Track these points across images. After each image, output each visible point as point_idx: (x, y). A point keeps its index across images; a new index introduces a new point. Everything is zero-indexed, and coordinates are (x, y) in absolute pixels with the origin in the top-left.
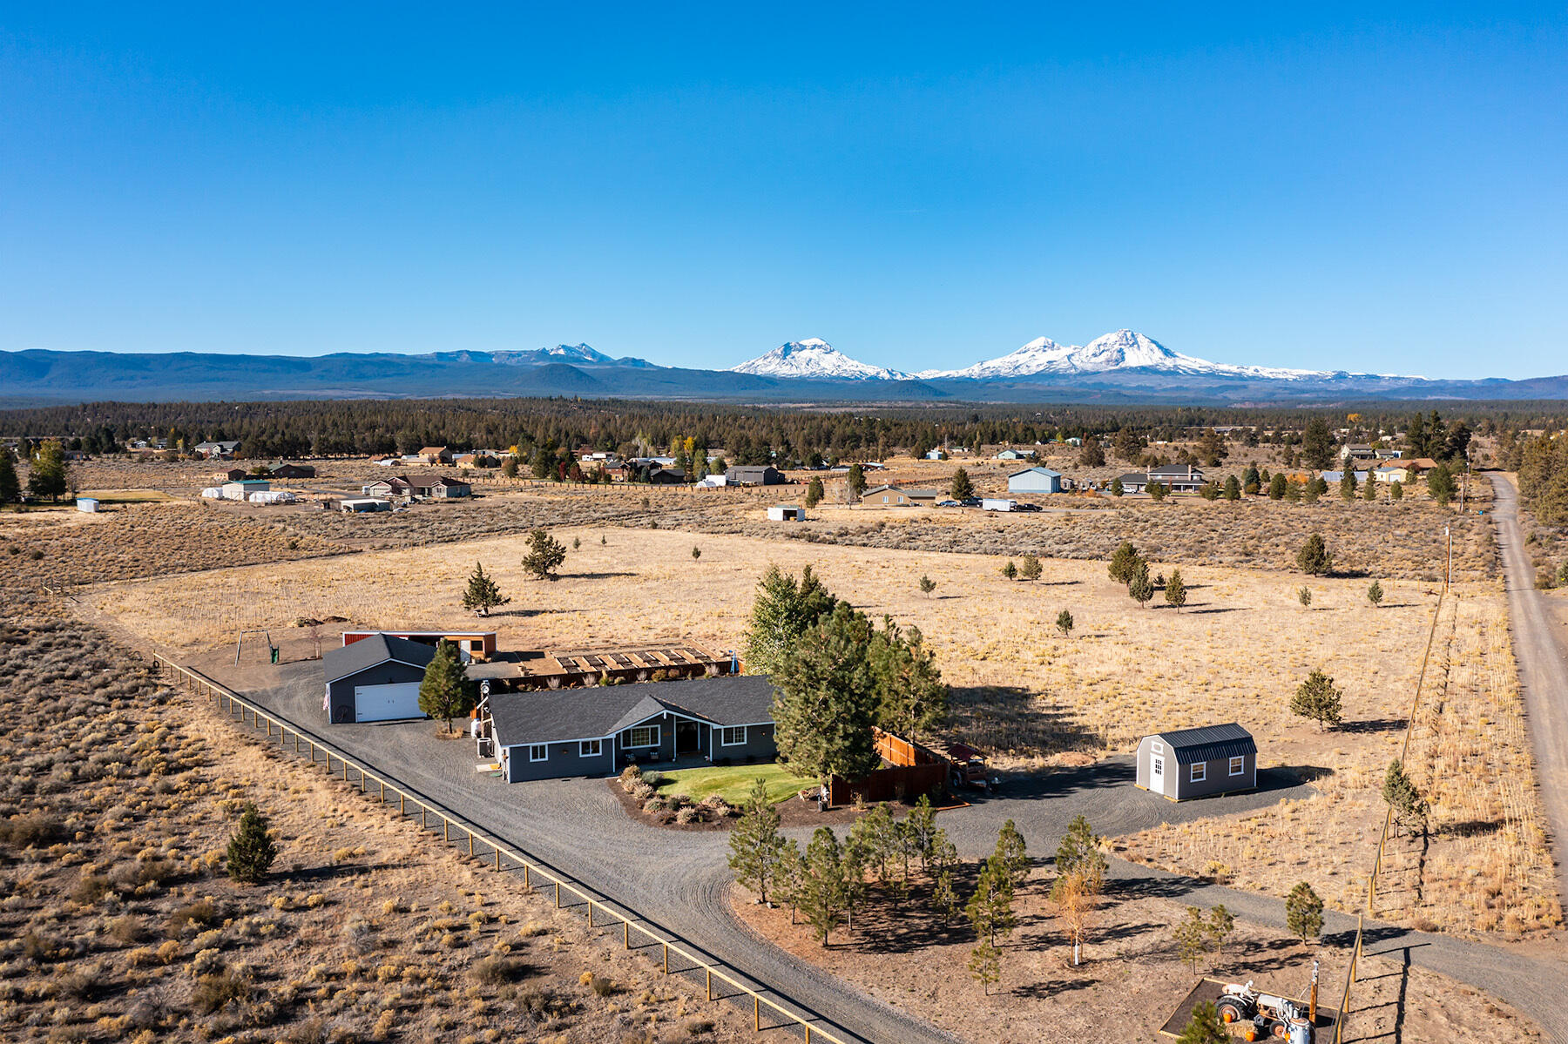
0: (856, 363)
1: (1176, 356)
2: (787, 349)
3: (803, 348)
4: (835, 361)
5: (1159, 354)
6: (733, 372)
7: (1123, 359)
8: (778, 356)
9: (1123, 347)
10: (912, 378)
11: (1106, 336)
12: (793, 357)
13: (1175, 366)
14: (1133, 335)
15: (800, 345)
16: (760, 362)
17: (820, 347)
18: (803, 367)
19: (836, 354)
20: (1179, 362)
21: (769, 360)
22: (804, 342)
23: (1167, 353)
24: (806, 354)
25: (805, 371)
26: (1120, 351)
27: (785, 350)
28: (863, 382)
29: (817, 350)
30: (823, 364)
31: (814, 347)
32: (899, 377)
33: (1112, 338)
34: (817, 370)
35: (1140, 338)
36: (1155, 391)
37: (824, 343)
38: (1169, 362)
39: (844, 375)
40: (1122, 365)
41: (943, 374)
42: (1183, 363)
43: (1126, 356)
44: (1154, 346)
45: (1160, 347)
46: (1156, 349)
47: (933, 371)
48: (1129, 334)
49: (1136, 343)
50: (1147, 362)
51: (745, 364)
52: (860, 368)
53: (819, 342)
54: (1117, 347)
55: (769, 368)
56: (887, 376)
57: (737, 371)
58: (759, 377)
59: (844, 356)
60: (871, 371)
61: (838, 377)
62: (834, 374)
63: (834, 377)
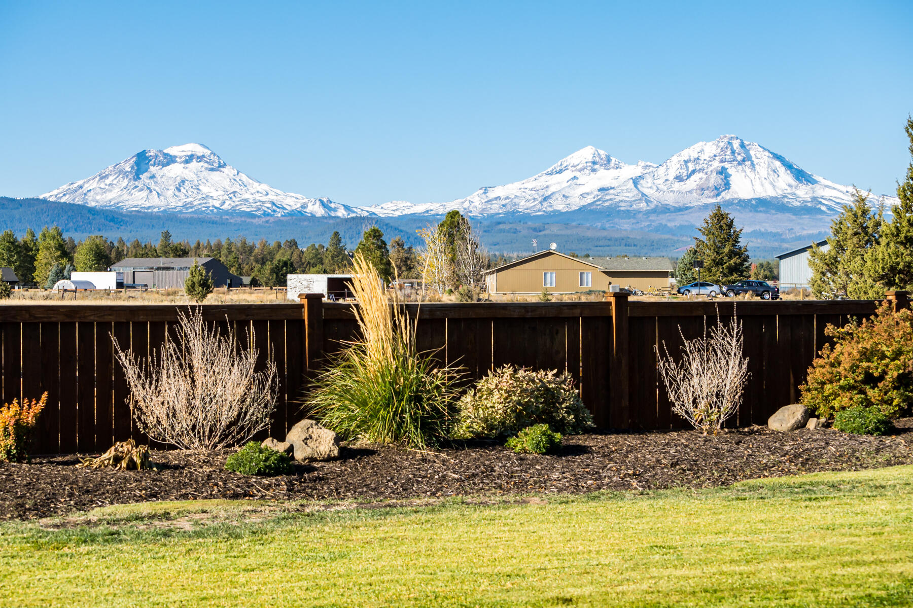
0: (264, 187)
1: (814, 182)
2: (142, 161)
3: (170, 160)
4: (226, 184)
5: (785, 179)
6: (45, 201)
7: (727, 186)
8: (125, 174)
9: (726, 165)
10: (365, 214)
11: (698, 146)
12: (153, 177)
13: (814, 199)
14: (742, 146)
15: (166, 155)
16: (93, 185)
17: (200, 158)
18: (170, 193)
19: (228, 171)
20: (820, 192)
21: (108, 181)
22: (173, 151)
23: (801, 176)
24: (176, 170)
25: (170, 201)
26: (723, 172)
27: (137, 163)
28: (279, 222)
29: (194, 165)
30: (204, 189)
31: (189, 159)
32: (341, 213)
33: (710, 149)
34: (195, 199)
35: (755, 152)
36: (783, 241)
37: (207, 152)
38: (804, 192)
39: (244, 208)
40: (726, 196)
41: (419, 209)
42: (828, 193)
43: (733, 180)
44: (778, 164)
45: (789, 166)
46: (782, 170)
47: (401, 204)
48: (736, 144)
49: (748, 158)
50: (767, 192)
51: (65, 187)
52: (271, 197)
53: (199, 150)
54: (716, 164)
55: (109, 196)
56: (319, 211)
57: (51, 199)
58: (92, 211)
59: (244, 177)
60: (291, 202)
61: (233, 212)
62: (226, 207)
63: (226, 212)
